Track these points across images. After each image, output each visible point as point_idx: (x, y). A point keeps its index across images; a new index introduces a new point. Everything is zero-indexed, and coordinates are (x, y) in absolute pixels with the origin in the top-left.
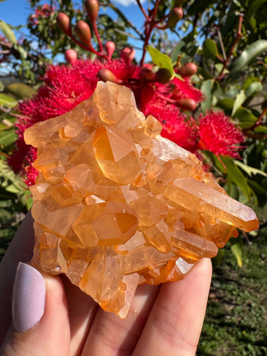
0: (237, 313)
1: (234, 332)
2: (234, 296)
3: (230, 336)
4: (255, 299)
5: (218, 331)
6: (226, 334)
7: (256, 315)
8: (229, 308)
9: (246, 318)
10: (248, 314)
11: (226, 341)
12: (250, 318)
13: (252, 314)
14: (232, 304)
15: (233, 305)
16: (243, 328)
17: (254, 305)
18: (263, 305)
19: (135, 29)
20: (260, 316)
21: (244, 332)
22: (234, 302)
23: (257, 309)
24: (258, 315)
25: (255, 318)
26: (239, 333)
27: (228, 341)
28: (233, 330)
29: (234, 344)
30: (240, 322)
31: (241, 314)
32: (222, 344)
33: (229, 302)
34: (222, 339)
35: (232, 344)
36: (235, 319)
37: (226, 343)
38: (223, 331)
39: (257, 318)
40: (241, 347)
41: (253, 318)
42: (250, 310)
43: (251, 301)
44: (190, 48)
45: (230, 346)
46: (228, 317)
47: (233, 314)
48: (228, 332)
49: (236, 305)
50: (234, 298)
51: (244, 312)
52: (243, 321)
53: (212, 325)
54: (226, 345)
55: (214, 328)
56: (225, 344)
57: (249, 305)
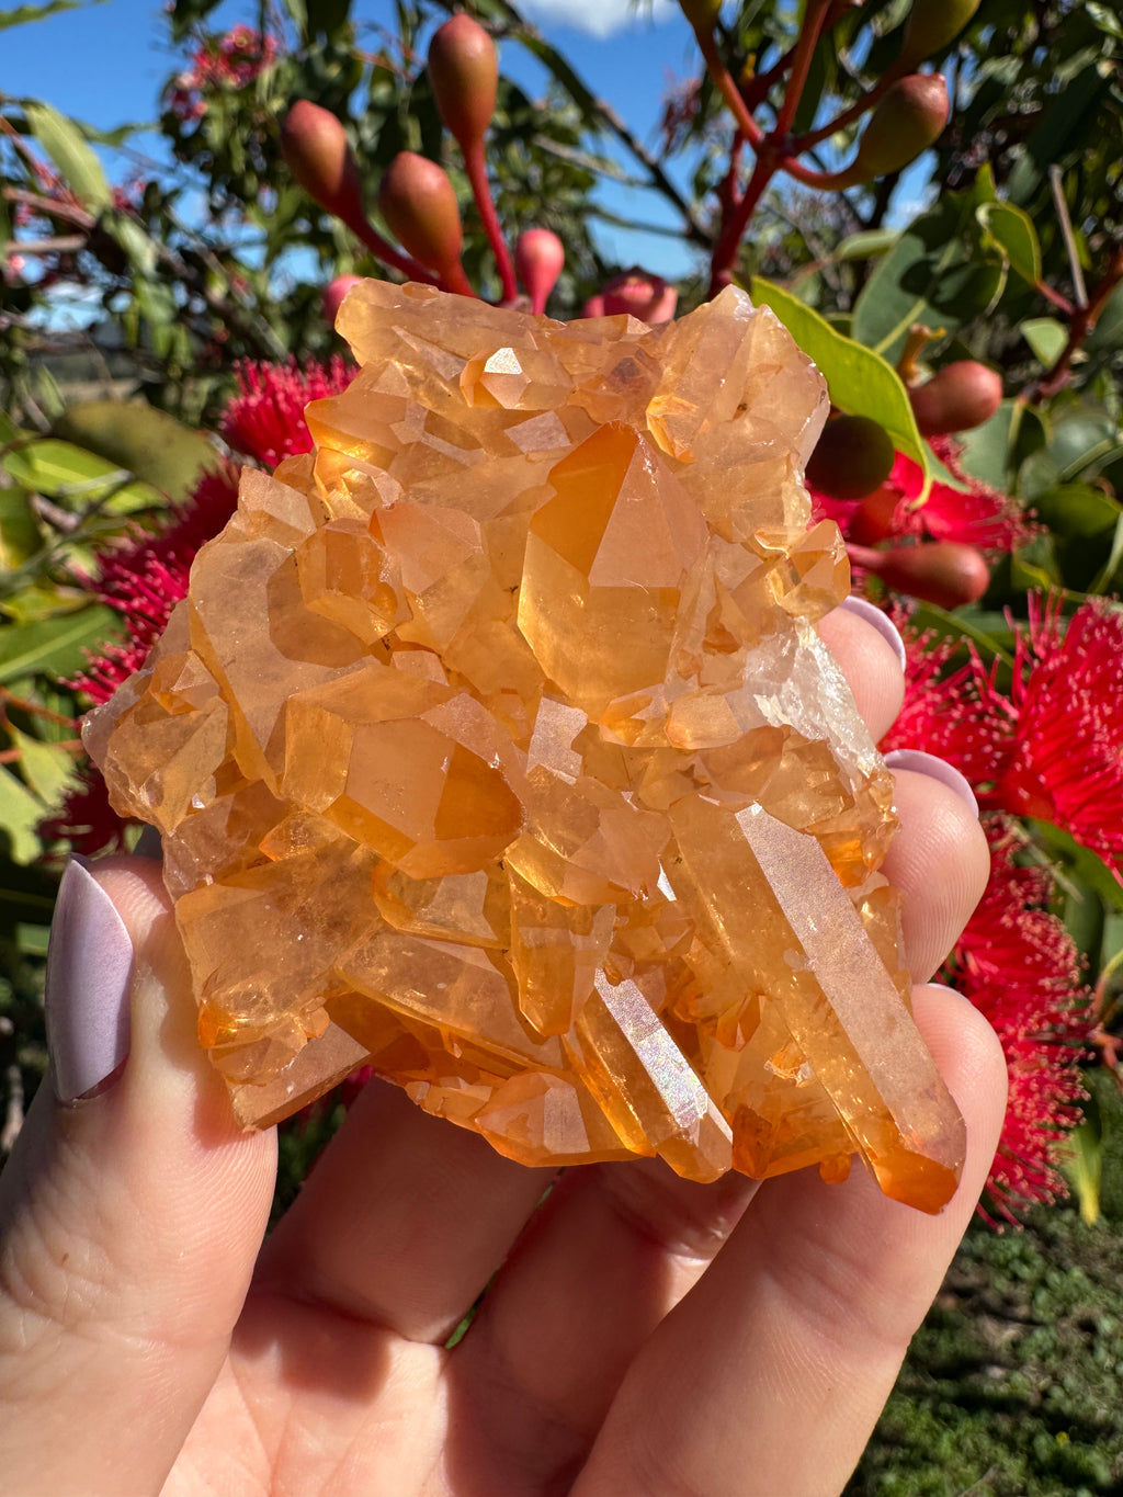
0: (1034, 1356)
1: (1021, 1438)
2: (1024, 1286)
3: (1001, 1452)
4: (1112, 1302)
5: (954, 1428)
6: (985, 1442)
7: (1114, 1371)
8: (1002, 1336)
9: (1070, 1381)
10: (1080, 1362)
11: (983, 1471)
12: (1090, 1379)
13: (1099, 1365)
14: (1016, 1320)
15: (1019, 1325)
16: (1058, 1422)
17: (1106, 1325)
19: (627, 138)
21: (1063, 1440)
22: (1022, 1311)
23: (1119, 1345)
25: (1109, 1383)
26: (1042, 1442)
27: (991, 1473)
28: (1017, 1427)
29: (1020, 1485)
30: (1045, 1394)
31: (1053, 1362)
32: (967, 1486)
33: (1003, 1312)
34: (969, 1461)
35: (1011, 1484)
36: (1026, 1382)
37: (985, 1479)
38: (972, 1430)
39: (1120, 1380)
41: (1099, 1380)
42: (1090, 1348)
43: (1097, 1311)
44: (949, 271)
45: (1001, 1492)
46: (997, 1372)
47: (1015, 1362)
48: (993, 1433)
49: (1031, 1323)
50: (1022, 1292)
51: (1064, 1353)
52: (1057, 1393)
53: (927, 1405)
54: (986, 1487)
55: (936, 1414)
56: (980, 1482)
57: (1088, 1327)
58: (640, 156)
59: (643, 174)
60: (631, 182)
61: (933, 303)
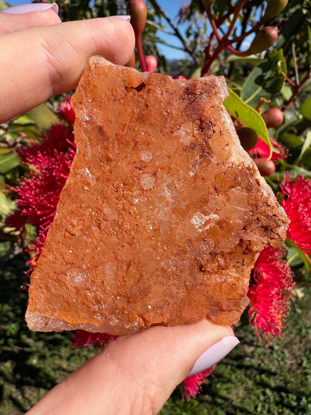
0: (257, 355)
1: (252, 376)
2: (255, 337)
3: (247, 379)
4: (278, 342)
5: (235, 373)
6: (243, 377)
7: (277, 359)
8: (249, 350)
9: (266, 361)
10: (269, 357)
11: (242, 384)
12: (271, 361)
13: (274, 358)
14: (253, 345)
15: (254, 347)
16: (262, 371)
17: (276, 348)
18: (286, 348)
19: (168, 20)
20: (282, 360)
21: (263, 376)
22: (255, 343)
23: (279, 353)
24: (280, 359)
25: (276, 362)
26: (258, 377)
27: (244, 385)
28: (251, 373)
29: (252, 388)
30: (259, 365)
31: (262, 357)
32: (238, 387)
33: (250, 344)
34: (239, 381)
35: (249, 387)
36: (255, 362)
37: (243, 386)
38: (240, 374)
39: (279, 362)
40: (259, 391)
41: (274, 361)
42: (272, 353)
43: (274, 344)
45: (246, 389)
46: (248, 359)
47: (252, 356)
48: (246, 375)
49: (257, 346)
50: (255, 339)
51: (265, 354)
52: (263, 365)
53: (229, 367)
54: (243, 388)
55: (231, 369)
56: (241, 387)
57: (272, 348)
58: (172, 26)
59: (173, 31)
60: (169, 33)
61: (264, 88)
